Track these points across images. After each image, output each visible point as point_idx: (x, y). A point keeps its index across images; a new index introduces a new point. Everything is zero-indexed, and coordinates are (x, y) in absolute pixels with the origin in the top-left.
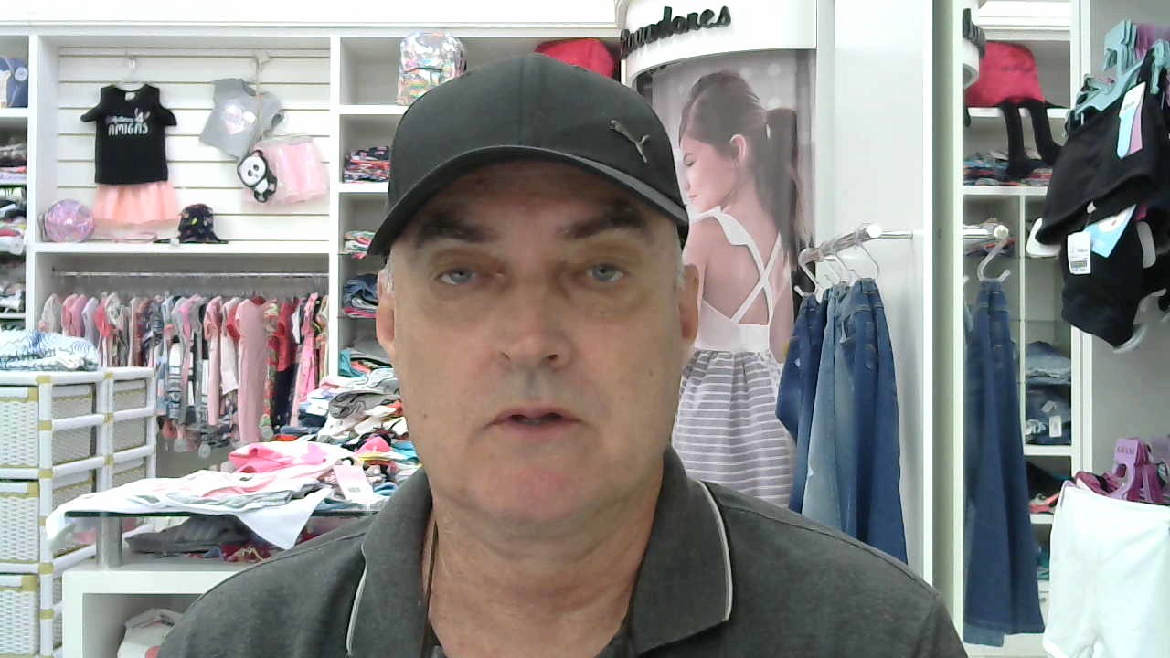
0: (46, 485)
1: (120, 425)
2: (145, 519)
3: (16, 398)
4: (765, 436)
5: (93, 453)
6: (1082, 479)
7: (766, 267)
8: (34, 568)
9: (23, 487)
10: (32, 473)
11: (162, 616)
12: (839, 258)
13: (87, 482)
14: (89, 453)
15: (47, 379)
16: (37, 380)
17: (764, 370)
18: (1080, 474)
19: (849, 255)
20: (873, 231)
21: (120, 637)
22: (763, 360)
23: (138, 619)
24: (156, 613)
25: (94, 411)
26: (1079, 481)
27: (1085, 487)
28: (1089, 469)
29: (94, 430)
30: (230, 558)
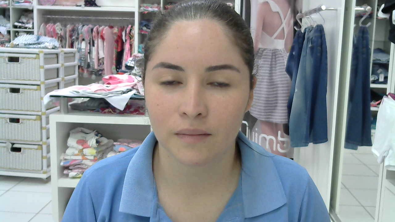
0: (43, 87)
1: (66, 68)
2: (75, 98)
3: (32, 58)
4: (281, 78)
5: (58, 77)
6: (390, 95)
7: (284, 19)
8: (40, 113)
9: (35, 87)
10: (38, 83)
11: (82, 130)
12: (310, 17)
13: (56, 86)
14: (56, 76)
15: (42, 52)
16: (39, 51)
17: (282, 55)
18: (390, 94)
19: (314, 16)
20: (323, 8)
21: (68, 136)
22: (282, 52)
23: (73, 131)
24: (79, 129)
25: (58, 63)
26: (389, 96)
27: (391, 98)
28: (393, 92)
29: (58, 69)
30: (103, 112)
